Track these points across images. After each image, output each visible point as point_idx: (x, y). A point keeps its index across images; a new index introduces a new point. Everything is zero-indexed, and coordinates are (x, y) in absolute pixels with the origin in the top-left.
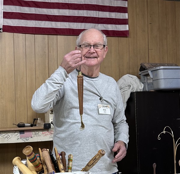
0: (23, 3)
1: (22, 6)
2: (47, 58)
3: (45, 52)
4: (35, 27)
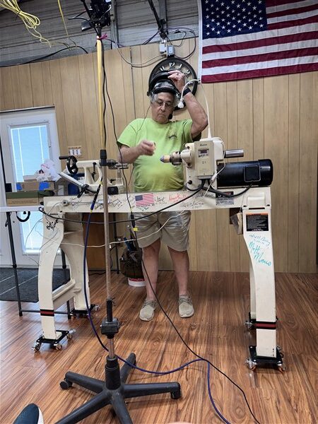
0: (222, 48)
1: (222, 51)
2: (251, 104)
3: (249, 98)
4: (237, 72)
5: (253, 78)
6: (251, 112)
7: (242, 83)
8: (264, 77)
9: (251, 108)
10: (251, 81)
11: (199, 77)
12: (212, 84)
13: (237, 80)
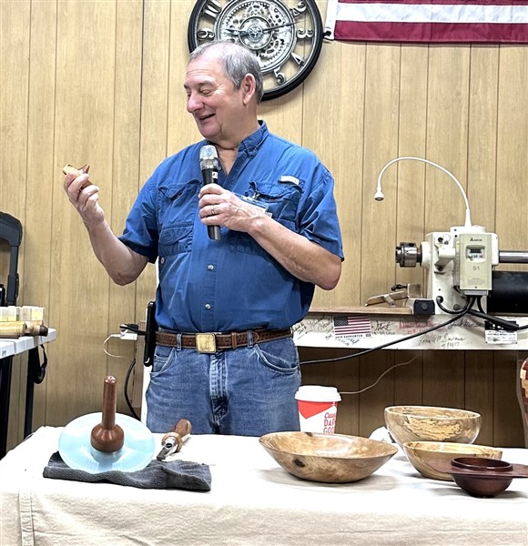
2: (463, 110)
3: (459, 94)
4: (432, 23)
5: (471, 44)
6: (463, 130)
7: (443, 54)
8: (500, 43)
9: (464, 117)
10: (465, 50)
11: (329, 25)
12: (362, 47)
13: (429, 43)
